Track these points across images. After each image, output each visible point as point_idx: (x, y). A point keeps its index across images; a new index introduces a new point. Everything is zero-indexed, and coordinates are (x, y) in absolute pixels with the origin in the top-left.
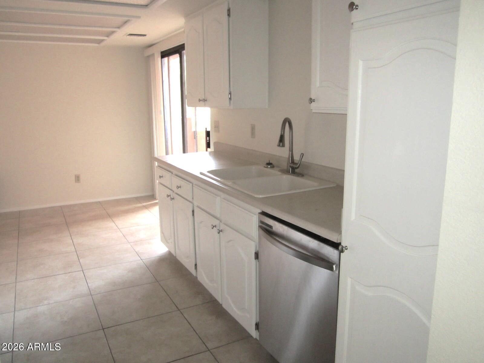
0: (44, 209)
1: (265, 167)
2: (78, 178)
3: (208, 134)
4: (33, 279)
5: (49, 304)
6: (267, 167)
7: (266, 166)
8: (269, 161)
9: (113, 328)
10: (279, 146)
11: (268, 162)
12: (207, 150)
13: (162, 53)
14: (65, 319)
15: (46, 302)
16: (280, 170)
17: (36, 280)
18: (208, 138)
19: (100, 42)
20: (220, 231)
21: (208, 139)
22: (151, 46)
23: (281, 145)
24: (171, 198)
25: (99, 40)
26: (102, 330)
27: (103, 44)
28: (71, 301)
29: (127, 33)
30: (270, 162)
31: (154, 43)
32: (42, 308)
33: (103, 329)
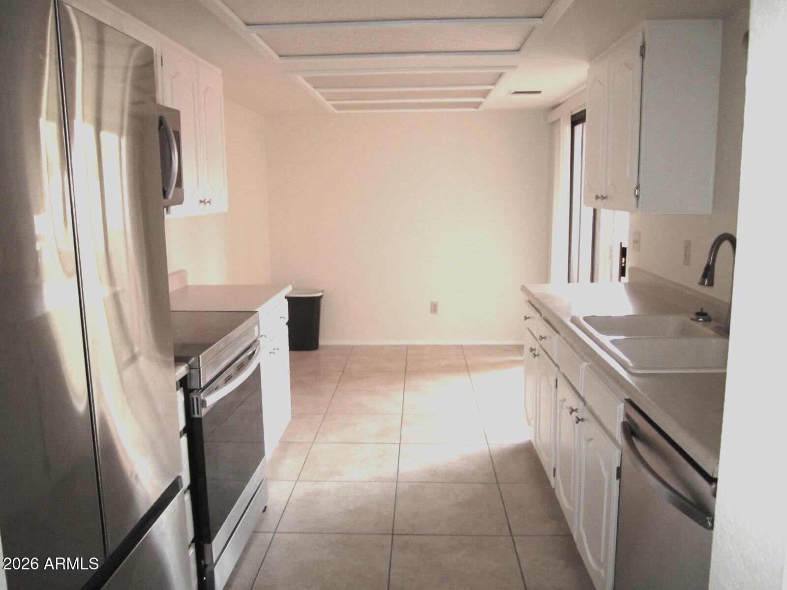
0: (383, 347)
1: (692, 319)
2: (434, 308)
3: (623, 252)
4: (334, 443)
5: (340, 481)
6: (696, 320)
7: (694, 317)
8: (702, 309)
9: (406, 538)
10: (702, 283)
11: (699, 311)
12: (620, 280)
13: (573, 117)
14: (352, 507)
15: (337, 478)
16: (717, 327)
17: (337, 444)
18: (623, 259)
19: (477, 105)
20: (578, 420)
21: (623, 262)
22: (555, 107)
23: (706, 284)
24: (534, 354)
25: (477, 102)
26: (391, 536)
27: (482, 108)
28: (368, 484)
29: (510, 91)
30: (704, 311)
31: (560, 101)
32: (329, 486)
33: (393, 535)
